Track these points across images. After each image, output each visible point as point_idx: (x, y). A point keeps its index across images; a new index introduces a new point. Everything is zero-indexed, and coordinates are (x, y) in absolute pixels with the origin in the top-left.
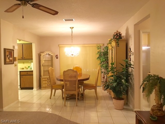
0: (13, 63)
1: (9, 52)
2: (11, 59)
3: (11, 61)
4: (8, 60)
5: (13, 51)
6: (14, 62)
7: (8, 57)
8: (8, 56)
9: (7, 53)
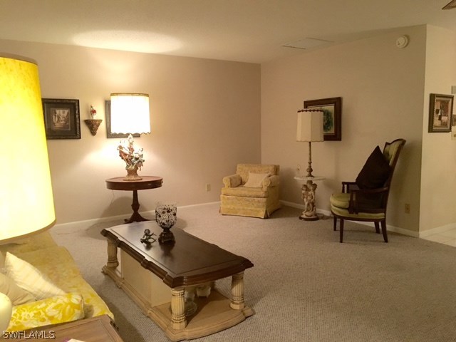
0: (450, 130)
1: (442, 102)
2: (444, 118)
3: (444, 124)
4: (437, 122)
5: (451, 100)
6: (453, 127)
7: (439, 114)
8: (437, 111)
9: (437, 106)
